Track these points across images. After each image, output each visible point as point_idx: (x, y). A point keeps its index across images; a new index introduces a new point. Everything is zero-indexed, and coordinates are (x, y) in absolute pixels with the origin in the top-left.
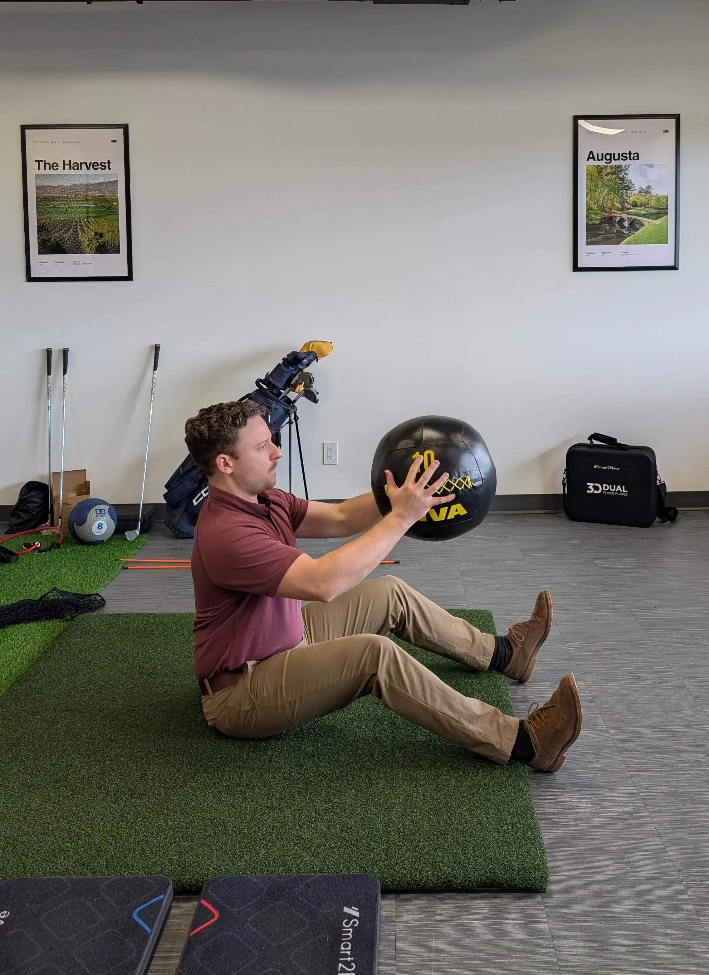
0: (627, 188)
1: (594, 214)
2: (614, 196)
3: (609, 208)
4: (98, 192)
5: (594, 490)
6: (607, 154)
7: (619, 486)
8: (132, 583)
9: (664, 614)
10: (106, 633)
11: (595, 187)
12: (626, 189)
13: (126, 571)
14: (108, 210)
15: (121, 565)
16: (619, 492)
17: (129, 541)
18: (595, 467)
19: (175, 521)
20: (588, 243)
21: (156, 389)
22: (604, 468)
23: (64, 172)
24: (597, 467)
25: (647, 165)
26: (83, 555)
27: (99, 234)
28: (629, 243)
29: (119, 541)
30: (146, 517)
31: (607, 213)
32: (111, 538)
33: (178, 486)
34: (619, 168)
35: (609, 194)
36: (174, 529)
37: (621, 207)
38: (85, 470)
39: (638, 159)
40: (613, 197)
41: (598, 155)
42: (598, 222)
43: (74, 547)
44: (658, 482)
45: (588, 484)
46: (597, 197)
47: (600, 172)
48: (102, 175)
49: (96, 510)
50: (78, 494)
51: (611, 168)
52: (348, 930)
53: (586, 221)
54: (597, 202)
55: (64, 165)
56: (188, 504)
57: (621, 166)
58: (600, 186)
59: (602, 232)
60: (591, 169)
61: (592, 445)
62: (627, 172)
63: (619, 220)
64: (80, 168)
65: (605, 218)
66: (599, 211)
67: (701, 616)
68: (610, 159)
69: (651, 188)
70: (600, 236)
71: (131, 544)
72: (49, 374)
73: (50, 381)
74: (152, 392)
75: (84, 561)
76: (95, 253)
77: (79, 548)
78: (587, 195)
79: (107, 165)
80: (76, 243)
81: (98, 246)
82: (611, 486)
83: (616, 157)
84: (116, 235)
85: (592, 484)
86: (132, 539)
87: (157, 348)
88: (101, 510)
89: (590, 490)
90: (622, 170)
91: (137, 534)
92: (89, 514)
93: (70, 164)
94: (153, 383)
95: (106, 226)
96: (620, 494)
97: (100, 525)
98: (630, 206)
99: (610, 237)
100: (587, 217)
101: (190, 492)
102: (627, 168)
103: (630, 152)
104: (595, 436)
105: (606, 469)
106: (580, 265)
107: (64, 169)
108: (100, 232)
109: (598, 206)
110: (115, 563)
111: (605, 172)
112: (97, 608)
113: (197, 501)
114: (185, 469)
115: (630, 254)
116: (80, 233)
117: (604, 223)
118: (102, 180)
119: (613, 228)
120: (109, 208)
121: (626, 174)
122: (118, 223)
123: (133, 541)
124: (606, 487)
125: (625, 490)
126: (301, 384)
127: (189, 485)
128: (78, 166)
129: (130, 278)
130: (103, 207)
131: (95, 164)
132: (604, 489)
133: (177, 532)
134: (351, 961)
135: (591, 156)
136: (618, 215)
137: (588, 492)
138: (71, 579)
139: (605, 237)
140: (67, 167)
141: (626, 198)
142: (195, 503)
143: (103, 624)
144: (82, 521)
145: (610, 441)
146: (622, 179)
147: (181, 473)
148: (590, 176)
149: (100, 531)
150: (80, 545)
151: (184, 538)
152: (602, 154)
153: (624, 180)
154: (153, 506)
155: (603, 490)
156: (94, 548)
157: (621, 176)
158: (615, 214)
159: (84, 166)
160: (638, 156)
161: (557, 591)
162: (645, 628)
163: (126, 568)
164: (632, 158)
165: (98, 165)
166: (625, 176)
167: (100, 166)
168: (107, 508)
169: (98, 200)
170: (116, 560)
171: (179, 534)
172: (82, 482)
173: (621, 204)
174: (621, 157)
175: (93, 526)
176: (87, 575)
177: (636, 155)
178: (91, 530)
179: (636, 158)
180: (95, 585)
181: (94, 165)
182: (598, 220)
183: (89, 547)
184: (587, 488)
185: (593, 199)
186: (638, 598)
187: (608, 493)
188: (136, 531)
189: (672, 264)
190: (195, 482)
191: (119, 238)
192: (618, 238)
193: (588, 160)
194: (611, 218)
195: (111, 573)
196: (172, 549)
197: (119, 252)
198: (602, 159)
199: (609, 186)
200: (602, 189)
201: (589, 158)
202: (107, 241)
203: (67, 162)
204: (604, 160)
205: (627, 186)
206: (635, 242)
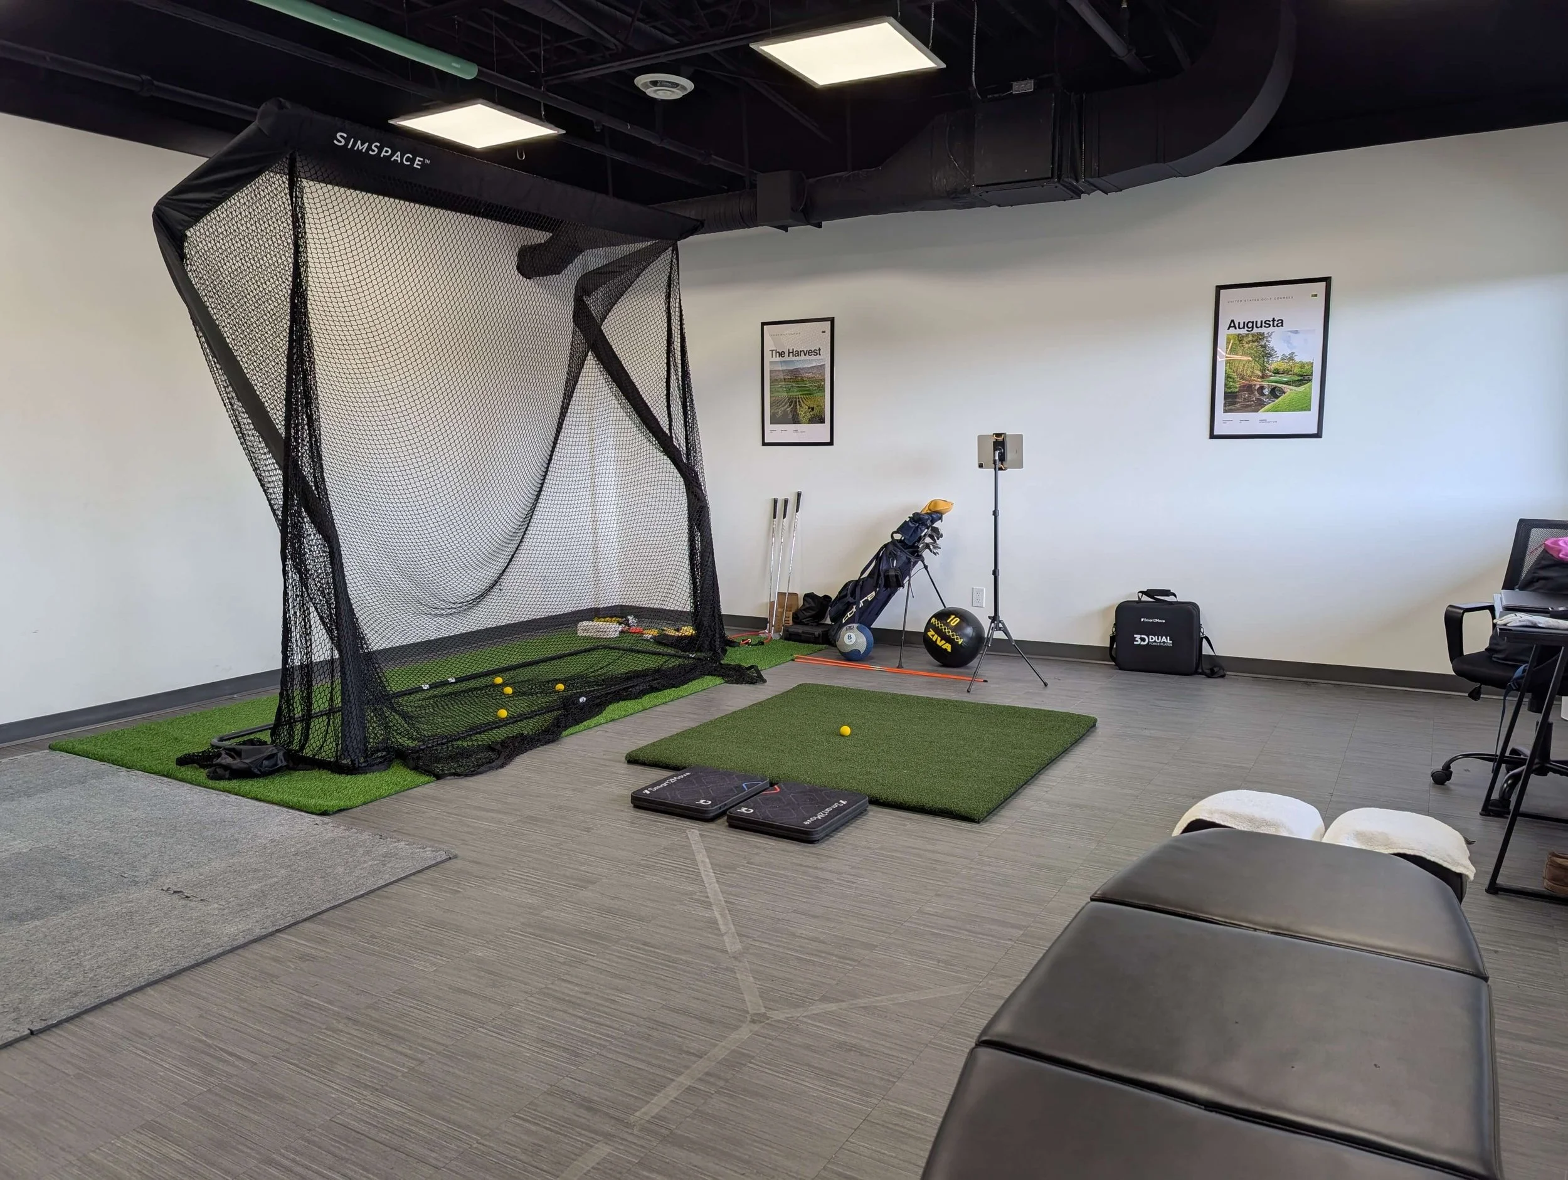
1: (1233, 382)
2: (1255, 363)
3: (1249, 376)
4: (812, 374)
5: (1141, 641)
6: (1249, 322)
7: (1164, 638)
12: (1268, 357)
16: (1164, 642)
18: (1142, 620)
20: (1225, 411)
22: (1151, 621)
23: (789, 359)
24: (1144, 620)
25: (1291, 332)
27: (812, 408)
28: (1268, 411)
31: (1247, 381)
34: (1261, 335)
35: (1250, 362)
37: (1261, 375)
39: (1282, 326)
40: (1253, 364)
41: (1239, 323)
42: (1237, 390)
45: (1135, 636)
47: (1241, 341)
48: (814, 361)
51: (1253, 335)
52: (835, 806)
53: (1225, 389)
54: (1237, 371)
55: (789, 353)
57: (1264, 333)
58: (1241, 354)
59: (1240, 400)
60: (1231, 337)
61: (1141, 601)
62: (1269, 339)
63: (1259, 388)
64: (800, 356)
65: (1244, 386)
66: (1238, 379)
68: (1253, 327)
69: (1296, 354)
70: (1239, 404)
72: (775, 517)
76: (808, 423)
78: (1226, 364)
79: (816, 352)
80: (795, 415)
81: (810, 418)
82: (1157, 637)
83: (1259, 325)
84: (823, 409)
85: (1139, 636)
90: (1265, 337)
93: (793, 352)
95: (816, 402)
96: (1166, 645)
98: (1271, 374)
99: (1249, 405)
100: (1226, 385)
102: (1270, 335)
103: (1274, 319)
104: (1143, 592)
105: (1153, 622)
106: (1217, 433)
107: (789, 356)
108: (812, 406)
109: (1237, 375)
111: (1246, 340)
115: (1269, 422)
116: (798, 407)
117: (1244, 391)
118: (814, 364)
119: (1253, 396)
120: (819, 387)
121: (1268, 341)
122: (825, 399)
124: (1152, 639)
125: (1170, 640)
128: (798, 354)
129: (831, 443)
130: (815, 385)
132: (1150, 640)
134: (827, 813)
135: (1232, 325)
136: (1258, 383)
137: (1135, 643)
139: (1244, 404)
140: (791, 355)
141: (1268, 365)
146: (1264, 347)
148: (1231, 345)
152: (1244, 323)
153: (1266, 348)
155: (1149, 642)
157: (1264, 344)
158: (1255, 382)
159: (802, 353)
160: (1282, 323)
164: (1275, 325)
165: (812, 352)
166: (1268, 344)
169: (811, 381)
173: (1262, 372)
174: (1264, 324)
177: (1280, 322)
179: (1280, 325)
181: (809, 352)
182: (1236, 388)
184: (1134, 640)
185: (1233, 367)
187: (1154, 644)
189: (1316, 432)
191: (825, 411)
192: (1258, 405)
193: (1229, 329)
194: (1251, 386)
197: (825, 423)
198: (1244, 328)
199: (1250, 354)
201: (1230, 327)
202: (817, 413)
203: (791, 351)
204: (1246, 328)
205: (1269, 354)
206: (1276, 409)
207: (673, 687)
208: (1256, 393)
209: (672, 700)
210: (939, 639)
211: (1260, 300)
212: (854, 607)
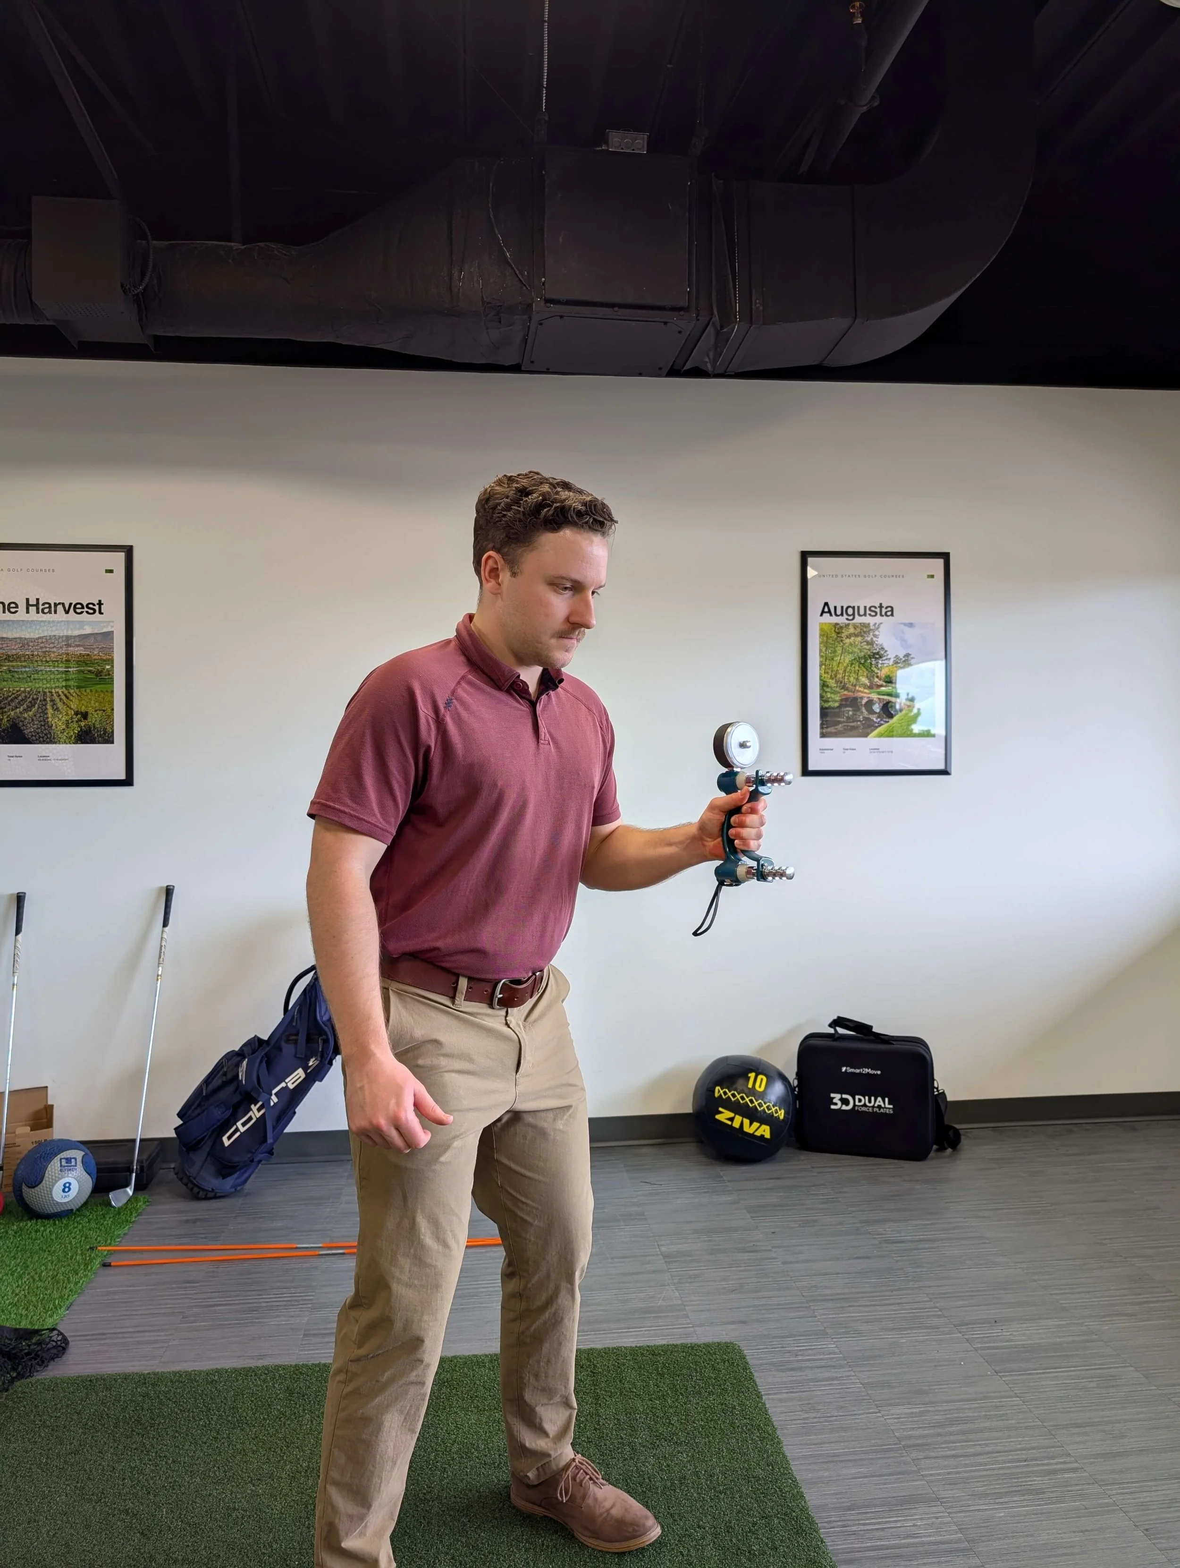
0: (877, 656)
1: (831, 693)
2: (859, 667)
3: (852, 685)
4: (82, 648)
5: (842, 1104)
6: (848, 607)
7: (879, 1099)
8: (117, 1297)
9: (1015, 1336)
10: (65, 1427)
11: (833, 655)
12: (876, 658)
13: (107, 1271)
14: (97, 675)
15: (99, 1260)
16: (879, 1107)
17: (114, 1207)
18: (844, 1069)
19: (193, 1171)
20: (823, 735)
21: (167, 956)
22: (858, 1071)
23: (27, 617)
24: (846, 1070)
25: (905, 624)
26: (36, 1239)
27: (81, 713)
28: (880, 735)
29: (99, 1208)
30: (145, 1164)
31: (849, 691)
32: (86, 1204)
33: (199, 1114)
34: (866, 627)
35: (852, 664)
36: (190, 1185)
37: (868, 684)
38: (47, 1087)
39: (892, 615)
40: (857, 668)
41: (835, 608)
42: (837, 704)
43: (21, 1224)
44: (935, 1090)
45: (832, 1095)
46: (835, 668)
47: (838, 633)
48: (90, 623)
49: (61, 1159)
50: (34, 1128)
51: (855, 627)
53: (820, 703)
54: (836, 677)
55: (28, 605)
56: (214, 1143)
57: (869, 624)
58: (840, 652)
59: (842, 720)
60: (826, 628)
61: (837, 1036)
62: (877, 633)
63: (867, 702)
64: (53, 612)
65: (846, 699)
66: (838, 689)
67: (1076, 1339)
68: (854, 614)
69: (911, 656)
70: (840, 725)
71: (119, 1213)
74: (159, 961)
75: (36, 1253)
76: (74, 743)
77: (29, 1225)
78: (821, 666)
79: (97, 608)
80: (44, 726)
81: (79, 732)
82: (867, 1098)
83: (862, 612)
84: (109, 716)
85: (838, 1096)
86: (120, 1205)
87: (169, 892)
88: (68, 1160)
89: (836, 1104)
90: (871, 630)
91: (128, 1194)
92: (49, 1169)
93: (37, 605)
94: (161, 946)
95: (92, 702)
96: (882, 1111)
97: (67, 1185)
98: (881, 682)
99: (854, 726)
100: (821, 697)
101: (219, 1124)
102: (878, 627)
103: (881, 604)
104: (839, 1022)
105: (860, 1074)
106: (811, 767)
107: (28, 612)
108: (83, 709)
109: (837, 682)
110: (90, 1256)
111: (845, 633)
112: (53, 1359)
113: (229, 1138)
114: (211, 1087)
115: (883, 752)
116: (50, 711)
117: (846, 706)
118: (88, 630)
119: (858, 713)
120: (99, 673)
121: (875, 636)
122: (112, 697)
123: (122, 1207)
124: (860, 1100)
125: (889, 1104)
127: (218, 1114)
128: (51, 608)
129: (128, 782)
130: (90, 671)
131: (79, 606)
132: (857, 1103)
133: (196, 1190)
135: (826, 610)
136: (866, 695)
137: (833, 1107)
138: (11, 1291)
139: (848, 726)
140: (33, 609)
141: (876, 671)
142: (227, 1143)
143: (59, 1406)
144: (36, 1180)
145: (863, 1029)
146: (871, 643)
147: (204, 1094)
148: (825, 638)
149: (65, 1196)
150: (30, 1219)
151: (206, 1198)
152: (842, 607)
153: (873, 645)
154: (156, 1143)
155: (855, 1105)
156: (55, 1224)
157: (869, 639)
158: (860, 693)
159: (60, 608)
160: (892, 611)
161: (827, 1292)
162: (997, 1368)
163: (109, 1265)
164: (883, 613)
165: (83, 607)
166: (874, 639)
167: (86, 609)
168: (78, 1154)
169: (80, 661)
170: (92, 1249)
171: (198, 1193)
172: (41, 1106)
173: (869, 679)
174: (868, 612)
175: (55, 1187)
176: (40, 1284)
177: (889, 609)
178: (51, 1195)
179: (889, 613)
180: (51, 1306)
181: (76, 608)
182: (836, 701)
183: (46, 1222)
184: (831, 1101)
185: (830, 671)
186: (961, 1303)
187: (864, 1109)
188: (128, 1189)
189: (941, 766)
190: (227, 1109)
191: (113, 720)
192: (865, 729)
193: (821, 615)
194: (855, 699)
195: (81, 1278)
196: (187, 1221)
197: (112, 742)
198: (842, 614)
199: (852, 653)
200: (842, 657)
201: (823, 612)
202: (94, 724)
203: (33, 601)
204: (845, 616)
205: (878, 653)
206: (890, 734)
208: (863, 710)
210: (746, 1122)
211: (862, 576)
212: (254, 1108)
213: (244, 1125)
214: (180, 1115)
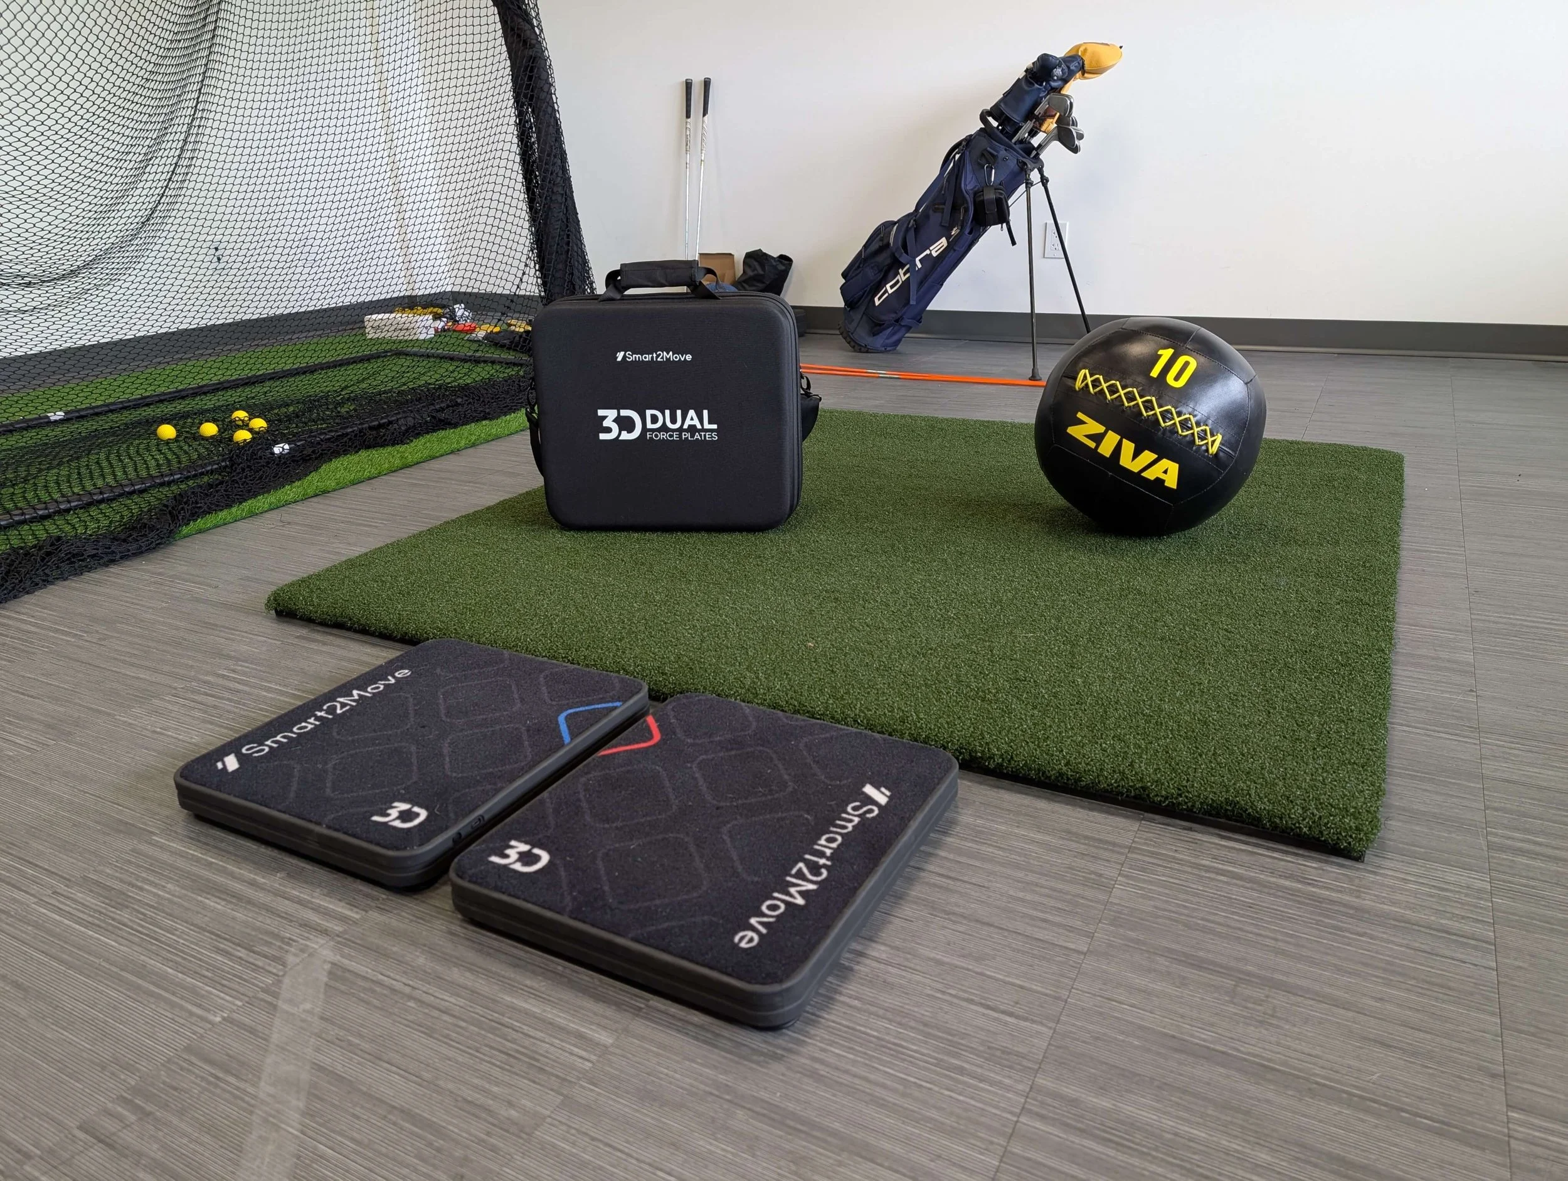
5: (621, 429)
7: (692, 413)
16: (692, 429)
18: (620, 356)
19: (852, 327)
22: (647, 358)
24: (624, 357)
36: (851, 341)
45: (601, 413)
52: (851, 819)
56: (868, 302)
72: (688, 116)
73: (688, 126)
82: (667, 412)
85: (612, 414)
89: (608, 430)
96: (697, 436)
101: (872, 284)
105: (653, 363)
113: (880, 298)
114: (869, 250)
124: (655, 419)
125: (711, 421)
126: (1053, 116)
127: (871, 274)
132: (649, 426)
134: (824, 866)
137: (603, 436)
142: (877, 303)
151: (867, 352)
155: (644, 429)
171: (857, 346)
184: (598, 425)
187: (662, 436)
190: (880, 271)
207: (485, 418)
209: (474, 445)
212: (901, 272)
213: (892, 287)
214: (844, 275)
